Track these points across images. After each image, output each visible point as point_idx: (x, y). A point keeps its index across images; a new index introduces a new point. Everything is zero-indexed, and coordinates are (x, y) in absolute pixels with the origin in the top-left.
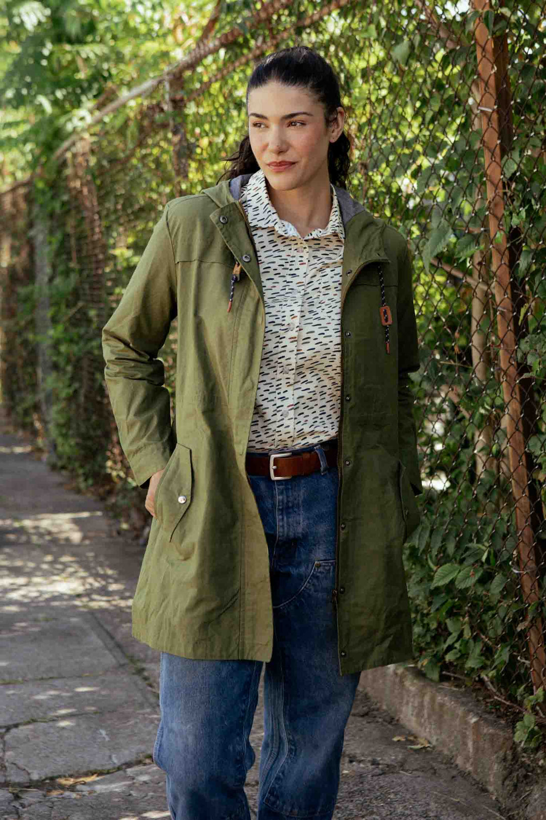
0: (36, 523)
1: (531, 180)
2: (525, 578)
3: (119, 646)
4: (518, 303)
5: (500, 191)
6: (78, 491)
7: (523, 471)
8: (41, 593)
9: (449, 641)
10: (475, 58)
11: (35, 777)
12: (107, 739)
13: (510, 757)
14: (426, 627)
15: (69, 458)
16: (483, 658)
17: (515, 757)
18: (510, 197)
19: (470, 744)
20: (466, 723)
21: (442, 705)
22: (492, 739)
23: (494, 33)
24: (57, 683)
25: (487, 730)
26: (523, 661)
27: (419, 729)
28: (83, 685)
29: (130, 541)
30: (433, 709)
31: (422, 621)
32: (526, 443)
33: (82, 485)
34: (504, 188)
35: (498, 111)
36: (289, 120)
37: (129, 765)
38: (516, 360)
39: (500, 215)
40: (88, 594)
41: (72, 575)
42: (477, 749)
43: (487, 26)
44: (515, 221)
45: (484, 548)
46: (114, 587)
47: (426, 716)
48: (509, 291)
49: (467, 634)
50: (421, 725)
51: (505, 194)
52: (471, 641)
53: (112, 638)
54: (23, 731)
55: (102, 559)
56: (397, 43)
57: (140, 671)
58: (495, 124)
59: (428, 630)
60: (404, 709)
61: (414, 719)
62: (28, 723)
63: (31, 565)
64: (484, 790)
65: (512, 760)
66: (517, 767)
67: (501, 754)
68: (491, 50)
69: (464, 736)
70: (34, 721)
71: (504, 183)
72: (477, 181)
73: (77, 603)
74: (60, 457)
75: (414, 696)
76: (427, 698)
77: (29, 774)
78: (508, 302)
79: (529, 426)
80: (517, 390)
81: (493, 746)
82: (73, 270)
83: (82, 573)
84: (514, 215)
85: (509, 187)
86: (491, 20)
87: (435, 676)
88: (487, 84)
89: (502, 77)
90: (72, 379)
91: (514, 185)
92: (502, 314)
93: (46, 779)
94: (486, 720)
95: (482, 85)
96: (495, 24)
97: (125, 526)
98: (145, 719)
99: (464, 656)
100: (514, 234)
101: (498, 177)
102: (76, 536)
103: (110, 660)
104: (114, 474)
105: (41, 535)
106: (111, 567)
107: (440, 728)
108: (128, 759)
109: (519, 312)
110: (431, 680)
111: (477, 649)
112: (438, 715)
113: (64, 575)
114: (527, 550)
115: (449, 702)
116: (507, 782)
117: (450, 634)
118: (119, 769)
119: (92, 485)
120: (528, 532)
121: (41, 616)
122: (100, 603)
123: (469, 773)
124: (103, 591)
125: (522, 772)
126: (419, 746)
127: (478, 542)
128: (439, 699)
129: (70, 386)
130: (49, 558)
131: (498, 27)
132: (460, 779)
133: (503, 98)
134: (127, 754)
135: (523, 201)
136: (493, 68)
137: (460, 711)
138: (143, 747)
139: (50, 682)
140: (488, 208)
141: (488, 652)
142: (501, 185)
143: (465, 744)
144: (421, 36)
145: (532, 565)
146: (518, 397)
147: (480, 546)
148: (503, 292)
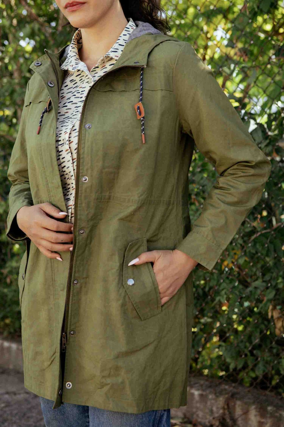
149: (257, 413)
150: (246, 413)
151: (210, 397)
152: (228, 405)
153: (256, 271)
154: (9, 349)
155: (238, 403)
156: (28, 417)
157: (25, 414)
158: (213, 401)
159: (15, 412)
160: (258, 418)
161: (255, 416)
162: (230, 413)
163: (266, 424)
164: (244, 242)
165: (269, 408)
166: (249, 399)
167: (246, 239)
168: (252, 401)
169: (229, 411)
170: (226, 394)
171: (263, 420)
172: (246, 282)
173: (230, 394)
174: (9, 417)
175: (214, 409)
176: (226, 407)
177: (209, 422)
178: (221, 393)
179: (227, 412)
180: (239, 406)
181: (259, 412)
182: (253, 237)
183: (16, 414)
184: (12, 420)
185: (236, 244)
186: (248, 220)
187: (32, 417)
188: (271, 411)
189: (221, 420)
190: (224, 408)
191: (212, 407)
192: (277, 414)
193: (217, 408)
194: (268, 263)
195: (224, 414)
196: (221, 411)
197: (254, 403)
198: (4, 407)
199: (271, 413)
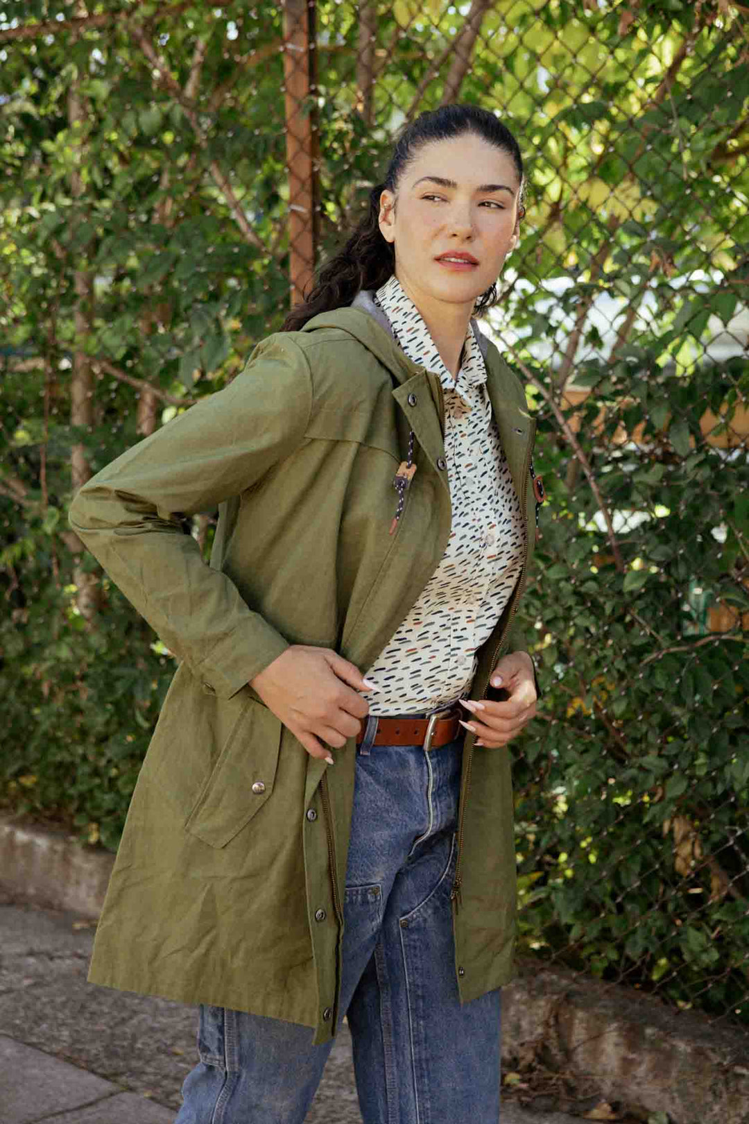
149: (621, 1040)
150: (596, 1037)
151: (517, 997)
152: (556, 1017)
153: (647, 733)
154: (28, 848)
155: (580, 1014)
156: (93, 1013)
157: (83, 1007)
158: (523, 1007)
159: (60, 1000)
160: (623, 1051)
161: (617, 1045)
162: (559, 1036)
163: (640, 1064)
164: (628, 667)
165: (649, 1031)
166: (605, 1007)
167: (632, 660)
168: (610, 1012)
169: (556, 1032)
170: (553, 993)
171: (632, 1056)
172: (622, 751)
173: (563, 994)
174: (48, 1010)
175: (525, 1024)
176: (552, 1022)
177: (510, 1052)
178: (542, 989)
179: (552, 1032)
180: (582, 1021)
181: (625, 1037)
182: (649, 658)
183: (64, 1004)
184: (56, 1018)
185: (609, 671)
186: (641, 621)
187: (103, 1014)
188: (653, 1038)
189: (539, 1051)
190: (547, 1024)
191: (519, 1020)
192: (666, 1046)
193: (532, 1023)
194: (679, 719)
195: (546, 1036)
196: (540, 1030)
197: (615, 1017)
198: (29, 986)
199: (652, 1043)
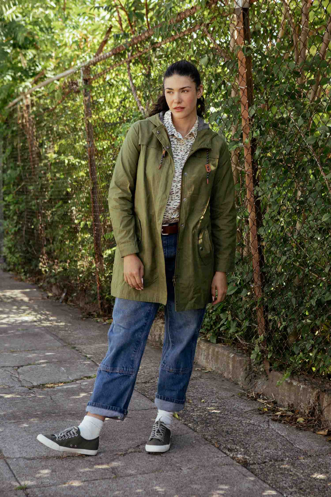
0: (4, 294)
1: (261, 118)
2: (256, 289)
3: (61, 339)
4: (255, 170)
5: (248, 122)
6: (21, 280)
7: (256, 242)
8: (16, 320)
9: (222, 323)
10: (237, 65)
11: (35, 384)
12: (65, 371)
13: (248, 369)
14: (211, 319)
15: (15, 265)
16: (237, 328)
17: (250, 368)
18: (252, 125)
19: (231, 366)
20: (229, 357)
21: (218, 352)
22: (240, 362)
23: (246, 55)
24: (36, 351)
25: (238, 359)
26: (255, 325)
27: (207, 364)
28: (48, 352)
29: (54, 301)
30: (214, 355)
31: (209, 315)
32: (257, 230)
33: (23, 277)
34: (249, 121)
35: (247, 88)
36: (182, 90)
37: (77, 380)
38: (254, 195)
39: (248, 133)
40: (40, 320)
41: (28, 314)
42: (233, 367)
43: (244, 52)
44: (255, 134)
45: (238, 278)
46: (51, 318)
47: (210, 358)
48: (251, 165)
49: (230, 318)
50: (207, 362)
51: (250, 123)
52: (232, 321)
53: (57, 337)
54: (25, 368)
55: (41, 308)
56: (202, 58)
57: (74, 348)
58: (246, 94)
59: (212, 319)
60: (200, 357)
61: (204, 361)
62: (27, 365)
63: (7, 310)
64: (237, 384)
65: (249, 369)
66: (251, 372)
67: (245, 367)
68: (244, 62)
69: (228, 363)
70: (30, 364)
71: (249, 119)
72: (237, 118)
73: (35, 324)
74: (9, 265)
75: (205, 351)
76: (211, 350)
77: (32, 383)
78: (250, 170)
79: (259, 223)
80: (254, 207)
81: (241, 365)
82: (19, 166)
83: (33, 313)
84: (254, 132)
85: (252, 120)
86: (245, 49)
87: (215, 341)
88: (242, 77)
89: (249, 74)
90: (17, 223)
91: (254, 120)
92: (248, 175)
93: (41, 385)
94: (237, 355)
95: (240, 77)
96: (246, 51)
97: (50, 295)
98: (81, 364)
99: (228, 329)
100: (253, 140)
101: (247, 116)
102: (26, 299)
103: (58, 344)
104: (43, 269)
105: (8, 299)
106: (48, 311)
107: (217, 362)
108: (76, 378)
109: (256, 174)
110: (213, 343)
111: (235, 324)
112: (216, 357)
113: (25, 314)
114: (257, 276)
115: (220, 350)
116: (247, 379)
117: (222, 319)
118: (73, 381)
119: (29, 277)
120: (258, 268)
121: (20, 329)
122: (47, 324)
123: (230, 378)
124: (47, 320)
125: (254, 374)
126: (207, 371)
127: (235, 276)
128: (216, 349)
129: (16, 226)
130: (15, 307)
131: (247, 53)
132: (226, 381)
133: (249, 83)
134: (75, 376)
135: (258, 126)
136: (245, 70)
137: (226, 353)
138: (82, 374)
139: (33, 351)
140: (243, 130)
141: (239, 325)
142: (248, 120)
143: (228, 366)
144: (213, 54)
145: (259, 283)
146: (254, 210)
147: (236, 277)
148: (248, 166)
